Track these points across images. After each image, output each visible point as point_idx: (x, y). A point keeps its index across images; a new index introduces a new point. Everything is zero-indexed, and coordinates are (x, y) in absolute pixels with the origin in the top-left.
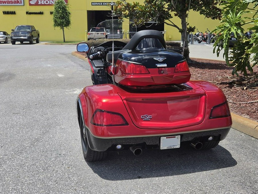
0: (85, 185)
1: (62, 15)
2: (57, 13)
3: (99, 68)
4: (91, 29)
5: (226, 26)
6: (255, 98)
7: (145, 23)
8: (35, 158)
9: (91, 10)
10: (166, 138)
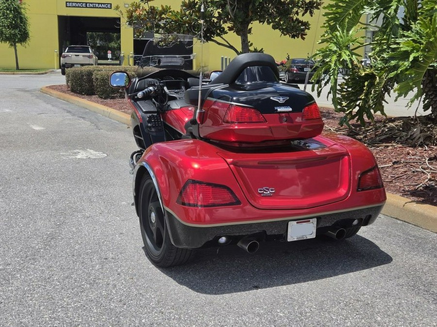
0: (175, 304)
1: (14, 22)
2: (5, 18)
3: (151, 115)
4: (67, 48)
5: (331, 50)
6: (385, 160)
7: (179, 41)
8: (65, 267)
9: (65, 15)
10: (297, 223)
